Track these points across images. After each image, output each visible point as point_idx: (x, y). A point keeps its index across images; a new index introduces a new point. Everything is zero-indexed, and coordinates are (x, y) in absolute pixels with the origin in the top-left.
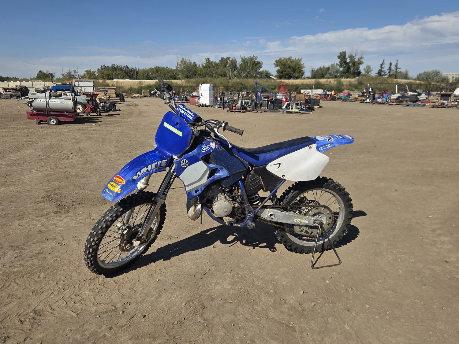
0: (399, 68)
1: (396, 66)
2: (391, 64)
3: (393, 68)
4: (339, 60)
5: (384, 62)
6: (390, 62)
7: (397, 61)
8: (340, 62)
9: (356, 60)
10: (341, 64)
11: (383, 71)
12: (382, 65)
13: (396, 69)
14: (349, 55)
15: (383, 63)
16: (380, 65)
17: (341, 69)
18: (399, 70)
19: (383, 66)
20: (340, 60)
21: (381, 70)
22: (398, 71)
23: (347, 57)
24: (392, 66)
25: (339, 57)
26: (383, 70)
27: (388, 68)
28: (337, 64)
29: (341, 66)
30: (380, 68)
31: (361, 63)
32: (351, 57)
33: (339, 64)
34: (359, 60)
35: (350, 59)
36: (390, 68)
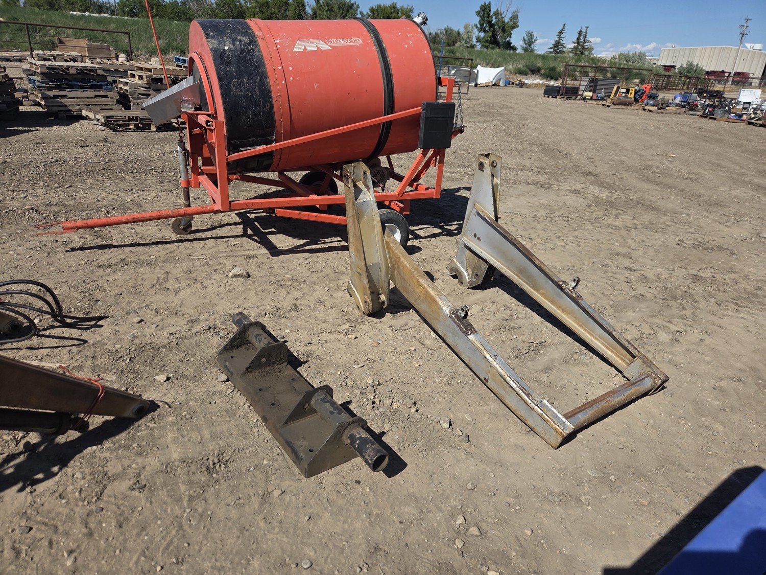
0: (587, 41)
1: (585, 36)
2: (580, 33)
3: (581, 39)
4: (478, 18)
5: (564, 27)
7: (587, 28)
8: (480, 21)
9: (507, 20)
10: (482, 25)
11: (562, 45)
12: (560, 33)
14: (495, 10)
15: (562, 30)
17: (482, 35)
18: (586, 45)
19: (562, 36)
20: (481, 17)
21: (559, 43)
23: (492, 13)
25: (478, 13)
26: (562, 42)
27: (575, 40)
28: (476, 25)
29: (482, 30)
30: (557, 39)
31: (514, 27)
32: (497, 13)
33: (479, 26)
34: (511, 19)
35: (496, 18)
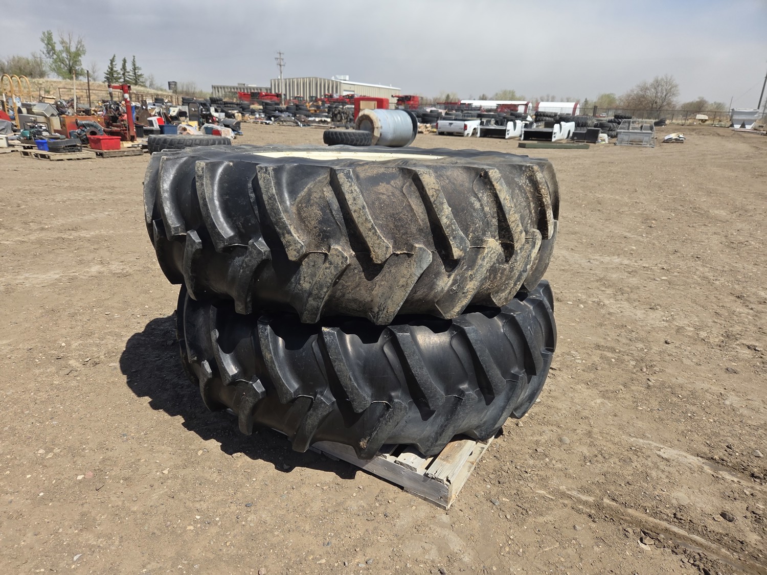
0: (139, 69)
1: (134, 65)
2: (125, 61)
3: (129, 67)
4: (44, 45)
5: (114, 56)
6: (122, 59)
7: (134, 57)
8: (46, 48)
9: (73, 48)
10: (48, 52)
11: (116, 71)
12: (112, 61)
13: (135, 69)
14: (59, 38)
15: (113, 59)
16: (110, 62)
17: (50, 61)
18: (139, 72)
19: (114, 63)
21: (112, 69)
22: (139, 74)
23: (55, 41)
24: (127, 64)
25: (43, 40)
26: (115, 69)
27: (121, 67)
29: (48, 56)
30: (110, 66)
31: (82, 54)
32: (63, 43)
33: (45, 52)
34: (77, 49)
35: (61, 46)
36: (124, 68)
